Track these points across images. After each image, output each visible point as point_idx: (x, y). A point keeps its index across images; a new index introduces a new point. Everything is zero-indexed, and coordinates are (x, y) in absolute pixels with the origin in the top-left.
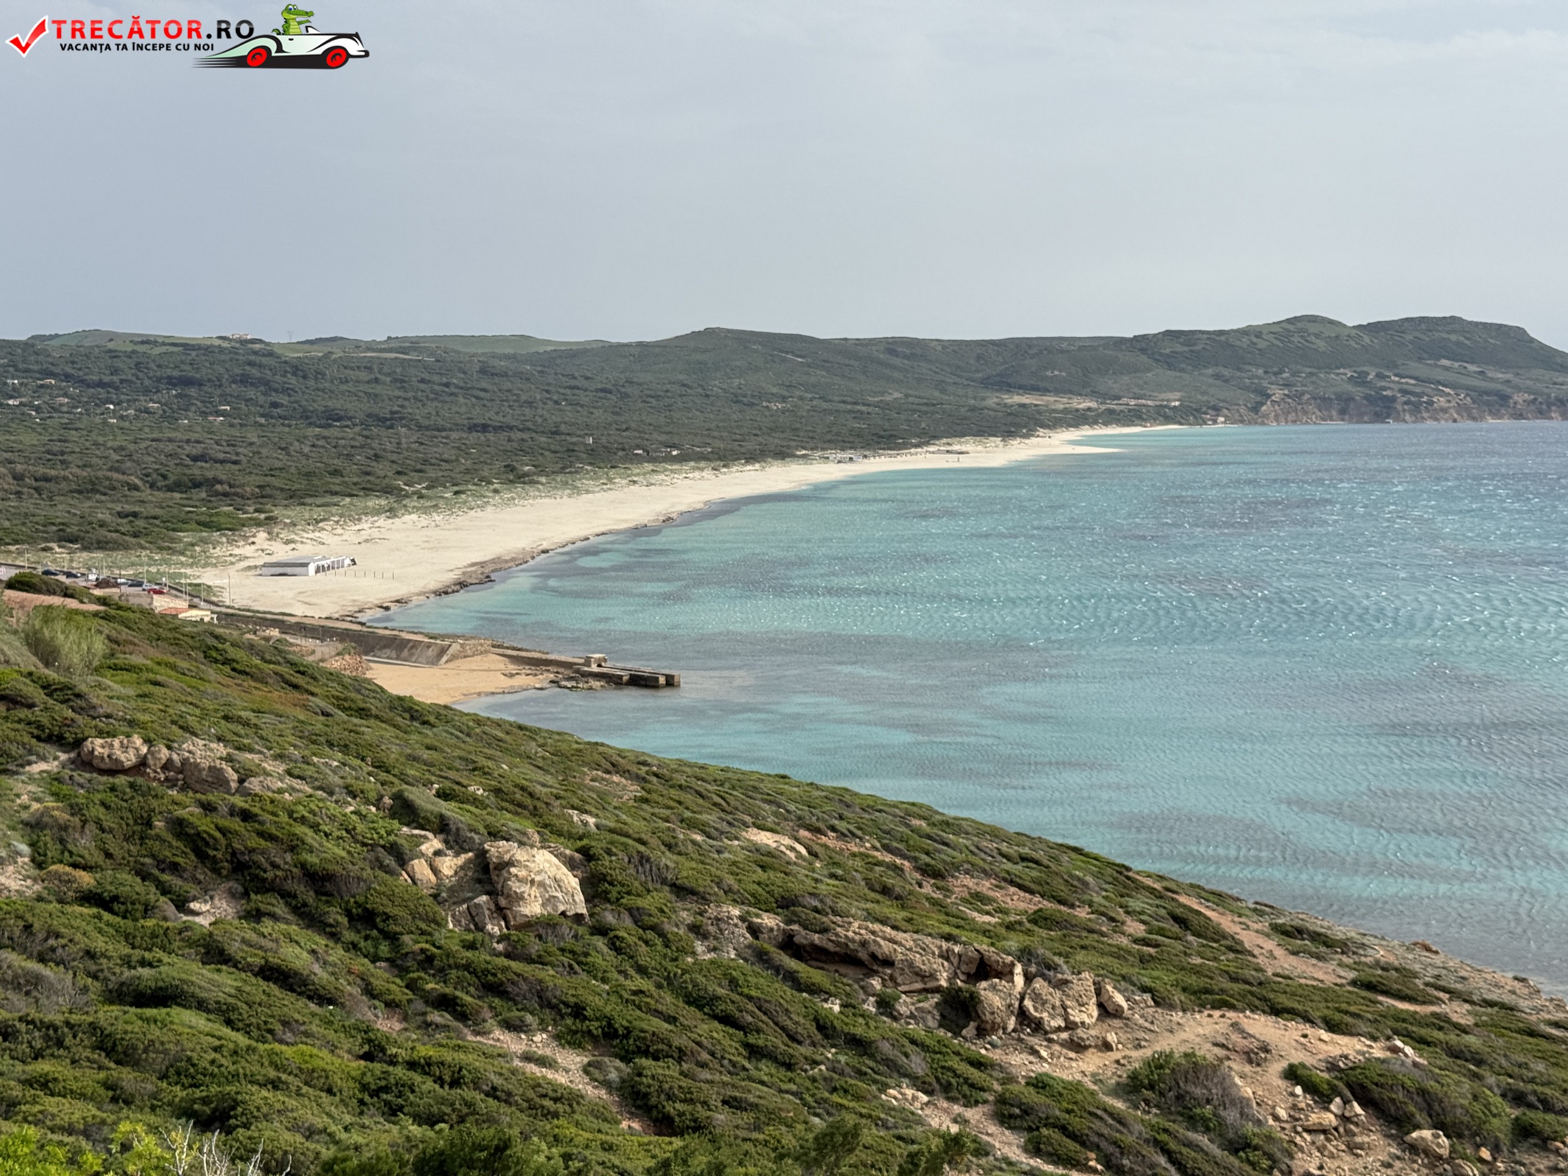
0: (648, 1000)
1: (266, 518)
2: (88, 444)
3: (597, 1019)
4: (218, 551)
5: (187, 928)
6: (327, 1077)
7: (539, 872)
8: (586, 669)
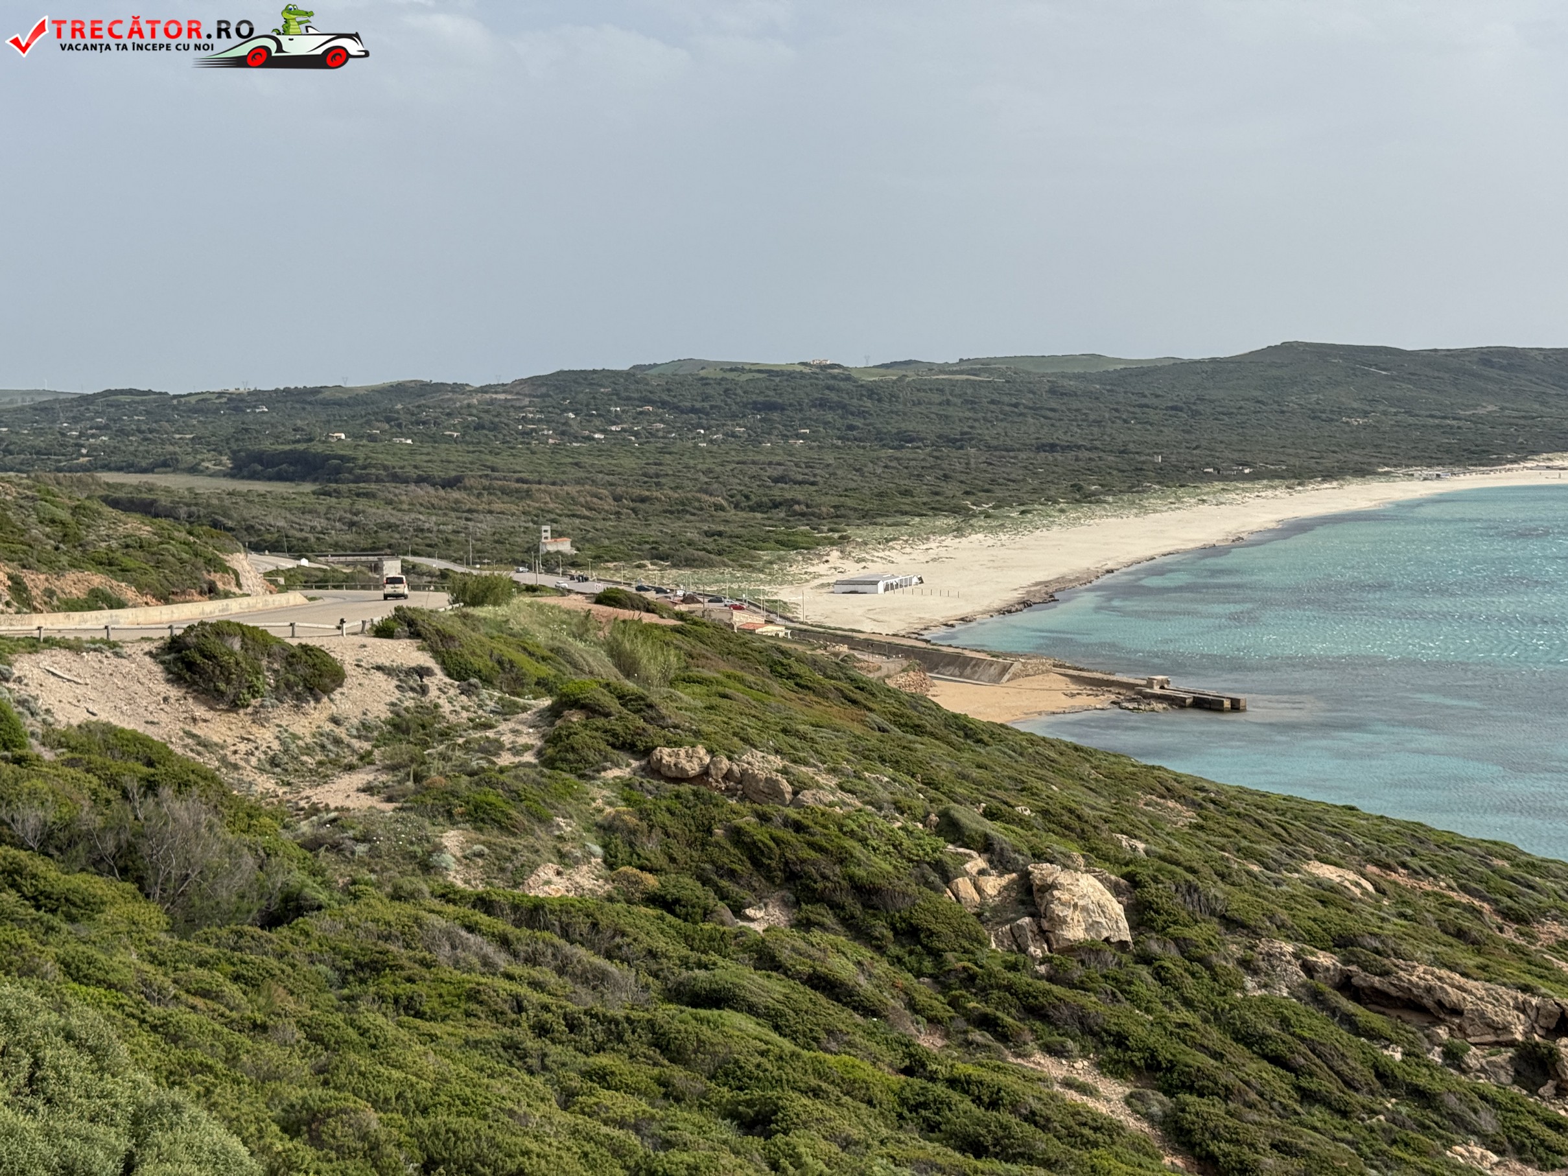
0: (1193, 1034)
1: (840, 538)
2: (680, 467)
3: (1140, 1050)
4: (794, 569)
5: (742, 933)
6: (868, 1089)
7: (1083, 897)
8: (1148, 690)
